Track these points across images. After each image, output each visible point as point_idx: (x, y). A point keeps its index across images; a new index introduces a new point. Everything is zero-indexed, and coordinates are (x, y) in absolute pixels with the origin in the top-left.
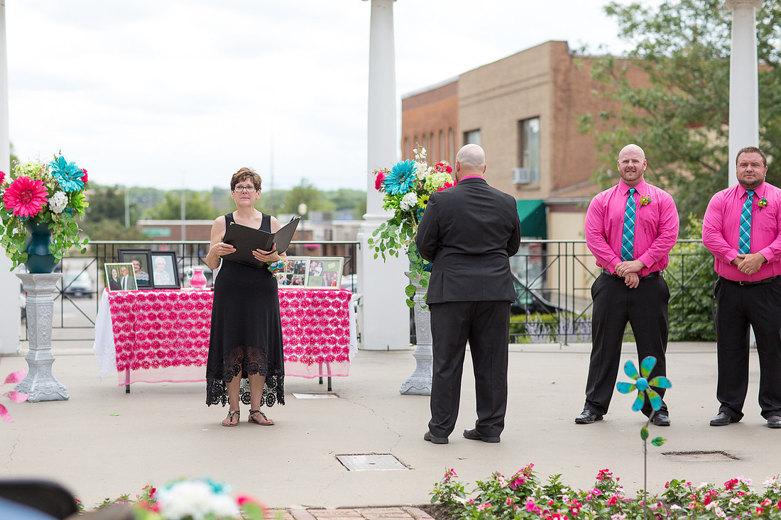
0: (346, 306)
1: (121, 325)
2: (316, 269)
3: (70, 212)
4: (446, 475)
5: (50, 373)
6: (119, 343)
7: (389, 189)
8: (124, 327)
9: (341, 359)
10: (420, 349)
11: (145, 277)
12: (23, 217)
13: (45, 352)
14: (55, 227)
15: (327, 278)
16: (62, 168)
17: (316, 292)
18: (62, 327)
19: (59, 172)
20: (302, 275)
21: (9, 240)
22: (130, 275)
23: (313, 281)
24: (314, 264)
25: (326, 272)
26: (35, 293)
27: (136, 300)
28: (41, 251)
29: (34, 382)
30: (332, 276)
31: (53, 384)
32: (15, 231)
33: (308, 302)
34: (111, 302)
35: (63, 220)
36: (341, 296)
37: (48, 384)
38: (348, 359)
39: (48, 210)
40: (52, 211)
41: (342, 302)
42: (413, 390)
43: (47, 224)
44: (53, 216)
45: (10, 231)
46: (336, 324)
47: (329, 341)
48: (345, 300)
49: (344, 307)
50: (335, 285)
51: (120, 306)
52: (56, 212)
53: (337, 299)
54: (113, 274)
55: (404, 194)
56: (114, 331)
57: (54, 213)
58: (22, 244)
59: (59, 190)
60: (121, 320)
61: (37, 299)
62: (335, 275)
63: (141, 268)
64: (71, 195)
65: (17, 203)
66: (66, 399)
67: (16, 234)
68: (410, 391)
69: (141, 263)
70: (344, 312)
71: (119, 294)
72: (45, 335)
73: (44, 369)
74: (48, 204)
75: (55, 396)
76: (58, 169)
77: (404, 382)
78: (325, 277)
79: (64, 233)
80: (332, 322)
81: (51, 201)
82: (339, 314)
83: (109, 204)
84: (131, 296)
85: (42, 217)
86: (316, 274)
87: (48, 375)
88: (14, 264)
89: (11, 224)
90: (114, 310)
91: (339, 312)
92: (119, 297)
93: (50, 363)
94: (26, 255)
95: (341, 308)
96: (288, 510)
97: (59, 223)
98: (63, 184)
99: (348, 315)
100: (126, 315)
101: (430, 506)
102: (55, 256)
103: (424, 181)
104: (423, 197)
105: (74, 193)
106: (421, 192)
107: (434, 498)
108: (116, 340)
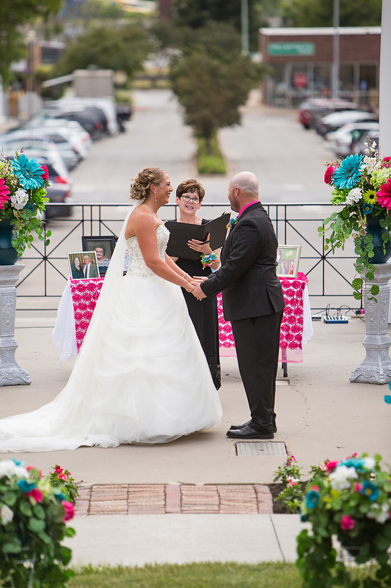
0: (300, 294)
1: (83, 312)
3: (31, 209)
4: (288, 461)
5: (13, 359)
7: (336, 184)
8: (85, 315)
9: (293, 346)
10: (369, 338)
13: (9, 339)
14: (16, 223)
15: (284, 266)
16: (23, 165)
18: (46, 296)
19: (19, 171)
22: (92, 263)
25: (283, 260)
27: (96, 288)
28: (5, 244)
30: (289, 263)
31: (16, 369)
34: (73, 290)
35: (24, 216)
36: (295, 285)
37: (11, 369)
38: (300, 346)
39: (9, 207)
40: (14, 208)
41: (295, 290)
42: (362, 378)
43: (10, 220)
44: (15, 212)
46: (289, 312)
48: (299, 289)
49: (297, 295)
50: (292, 273)
51: (81, 294)
52: (18, 209)
53: (291, 288)
54: (76, 263)
55: (350, 189)
56: (76, 318)
57: (16, 210)
59: (20, 188)
60: (83, 307)
62: (292, 263)
63: (104, 255)
64: (32, 192)
66: (28, 384)
68: (359, 379)
69: (104, 249)
70: (297, 301)
71: (81, 283)
72: (8, 323)
73: (7, 355)
74: (10, 202)
75: (18, 381)
76: (20, 168)
77: (354, 370)
79: (25, 228)
81: (13, 199)
82: (293, 302)
84: (92, 284)
85: (4, 213)
87: (12, 361)
90: (76, 298)
91: (292, 300)
92: (81, 285)
93: (13, 349)
95: (295, 297)
96: (165, 486)
97: (21, 219)
98: (25, 183)
99: (302, 303)
100: (87, 303)
101: (273, 485)
102: (18, 251)
103: (370, 176)
104: (370, 192)
105: (35, 190)
106: (368, 187)
107: (277, 478)
108: (77, 326)
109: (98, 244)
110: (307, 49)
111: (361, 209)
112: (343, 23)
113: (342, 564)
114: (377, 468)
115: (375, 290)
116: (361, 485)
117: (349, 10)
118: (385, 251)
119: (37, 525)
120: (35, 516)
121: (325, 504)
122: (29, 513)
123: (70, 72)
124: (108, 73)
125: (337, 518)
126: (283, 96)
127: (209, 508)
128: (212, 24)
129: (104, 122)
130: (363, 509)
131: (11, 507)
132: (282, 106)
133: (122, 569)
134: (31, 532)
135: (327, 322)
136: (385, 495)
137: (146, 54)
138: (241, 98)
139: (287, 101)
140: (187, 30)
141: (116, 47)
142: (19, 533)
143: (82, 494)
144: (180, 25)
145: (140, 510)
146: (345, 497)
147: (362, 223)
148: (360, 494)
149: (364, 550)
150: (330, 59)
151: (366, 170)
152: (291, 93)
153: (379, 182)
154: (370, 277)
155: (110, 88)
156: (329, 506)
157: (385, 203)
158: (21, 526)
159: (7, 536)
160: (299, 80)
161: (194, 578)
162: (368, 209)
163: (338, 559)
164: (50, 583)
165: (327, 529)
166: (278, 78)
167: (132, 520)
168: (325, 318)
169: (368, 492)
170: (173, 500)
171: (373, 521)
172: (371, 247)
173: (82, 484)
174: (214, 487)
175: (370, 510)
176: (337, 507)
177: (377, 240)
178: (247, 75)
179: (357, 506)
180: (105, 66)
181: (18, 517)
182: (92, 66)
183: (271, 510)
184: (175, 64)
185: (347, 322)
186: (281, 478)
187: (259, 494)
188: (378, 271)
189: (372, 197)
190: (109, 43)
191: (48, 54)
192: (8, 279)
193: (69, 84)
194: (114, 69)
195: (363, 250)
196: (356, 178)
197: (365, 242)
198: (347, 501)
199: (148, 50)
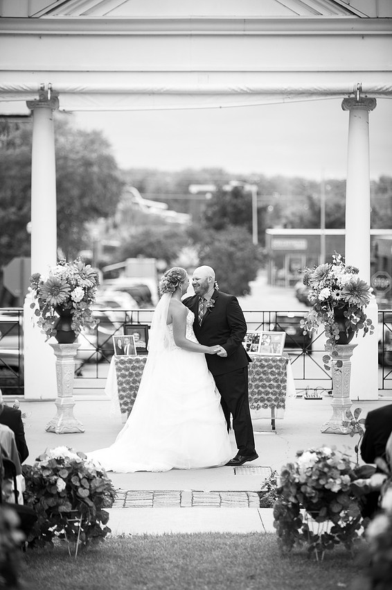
1: (123, 380)
2: (267, 340)
3: (86, 301)
5: (72, 413)
6: (122, 393)
8: (125, 382)
9: (280, 407)
11: (143, 345)
12: (53, 305)
13: (68, 398)
14: (75, 312)
16: (80, 270)
17: (263, 358)
18: (97, 378)
20: (257, 345)
21: (44, 321)
22: (131, 344)
23: (263, 349)
24: (265, 336)
25: (273, 343)
26: (62, 357)
27: (134, 363)
28: (65, 328)
29: (61, 419)
30: (277, 345)
31: (74, 421)
32: (48, 314)
33: (257, 365)
34: (117, 364)
35: (81, 307)
36: (281, 361)
37: (70, 422)
38: (284, 407)
39: (70, 300)
40: (73, 301)
41: (282, 365)
42: (330, 430)
43: (70, 310)
44: (74, 304)
45: (44, 315)
46: (277, 382)
47: (272, 393)
48: (284, 364)
49: (283, 369)
50: (278, 352)
51: (123, 367)
52: (76, 302)
53: (278, 363)
54: (118, 343)
55: (322, 289)
56: (118, 384)
58: (53, 323)
59: (78, 286)
60: (124, 376)
61: (63, 361)
62: (279, 345)
63: (140, 338)
64: (86, 289)
65: (48, 295)
66: (83, 432)
67: (49, 317)
68: (328, 431)
69: (140, 334)
70: (282, 373)
71: (122, 358)
72: (68, 387)
73: (67, 410)
74: (71, 296)
75: (75, 430)
76: (78, 272)
77: (324, 424)
78: (272, 346)
79: (81, 316)
80: (274, 379)
81: (72, 294)
82: (279, 374)
83: (235, 206)
84: (131, 359)
85: (66, 305)
86: (266, 344)
87: (71, 415)
88: (48, 337)
89: (45, 309)
90: (118, 370)
91: (279, 372)
92: (122, 360)
93: (72, 406)
94: (56, 331)
95: (281, 370)
96: (181, 492)
97: (78, 309)
98: (81, 282)
99: (286, 375)
100: (127, 373)
101: (261, 492)
102: (75, 332)
103: (337, 279)
104: (336, 291)
105: (89, 288)
106: (335, 287)
107: (264, 487)
108: (119, 391)
109: (135, 330)
110: (301, 245)
111: (330, 304)
112: (328, 226)
113: (306, 525)
114: (333, 454)
115: (340, 364)
116: (320, 465)
117: (332, 218)
118: (348, 335)
119: (84, 493)
120: (82, 486)
121: (295, 479)
122: (78, 484)
123: (124, 260)
124: (152, 261)
125: (303, 489)
126: (283, 279)
127: (213, 504)
128: (231, 228)
129: (149, 296)
130: (322, 482)
131: (64, 480)
132: (282, 286)
133: (147, 536)
134: (79, 497)
135: (306, 399)
136: (339, 472)
137: (181, 248)
138: (252, 276)
139: (287, 283)
140: (212, 231)
141: (159, 242)
142: (70, 499)
143: (120, 496)
144: (207, 228)
145: (162, 505)
146: (309, 474)
147: (331, 314)
148: (320, 471)
149: (322, 513)
150: (319, 252)
151: (333, 276)
152: (289, 277)
153: (343, 284)
154: (335, 354)
155: (154, 271)
156: (297, 481)
157: (347, 298)
158: (72, 493)
159: (62, 500)
160: (294, 267)
161: (200, 540)
162: (335, 303)
163: (304, 521)
164: (94, 537)
165: (295, 497)
166: (280, 266)
167: (156, 510)
168: (305, 396)
169: (326, 470)
170: (186, 500)
171: (329, 490)
172: (337, 332)
173: (120, 491)
174: (218, 493)
175: (327, 483)
176: (303, 481)
177: (341, 326)
178: (255, 258)
179: (317, 480)
180: (150, 256)
181: (70, 487)
182: (141, 256)
183: (259, 506)
184: (201, 251)
185: (321, 399)
186: (267, 486)
187: (250, 498)
188: (341, 350)
189: (338, 295)
190: (153, 240)
191: (108, 249)
192: (69, 354)
193: (124, 268)
194: (157, 258)
195: (332, 334)
196: (326, 280)
197: (333, 328)
198: (311, 477)
199: (183, 244)
